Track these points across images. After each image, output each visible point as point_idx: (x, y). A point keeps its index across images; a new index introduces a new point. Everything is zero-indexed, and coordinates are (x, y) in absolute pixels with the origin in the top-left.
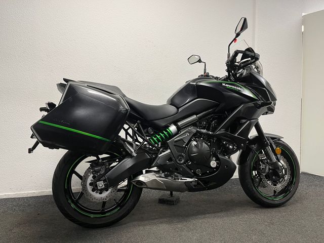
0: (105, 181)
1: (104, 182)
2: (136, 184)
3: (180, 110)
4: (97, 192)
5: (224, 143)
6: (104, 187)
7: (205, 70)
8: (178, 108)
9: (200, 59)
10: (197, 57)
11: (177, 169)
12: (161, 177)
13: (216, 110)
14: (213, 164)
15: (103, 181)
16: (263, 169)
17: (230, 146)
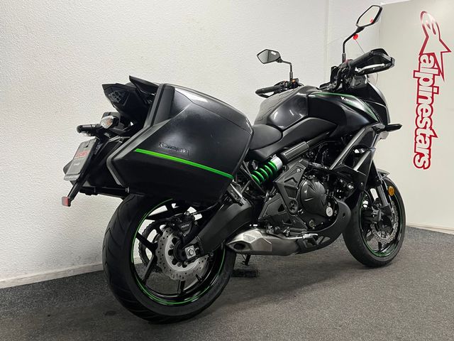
0: (196, 245)
1: (195, 247)
2: (234, 247)
3: (285, 133)
4: (179, 266)
5: (342, 181)
6: (195, 255)
7: (291, 74)
8: (282, 131)
9: (280, 57)
10: (275, 54)
11: (289, 222)
12: (268, 234)
13: (332, 135)
14: (329, 211)
15: (194, 245)
16: (375, 215)
17: (350, 186)
